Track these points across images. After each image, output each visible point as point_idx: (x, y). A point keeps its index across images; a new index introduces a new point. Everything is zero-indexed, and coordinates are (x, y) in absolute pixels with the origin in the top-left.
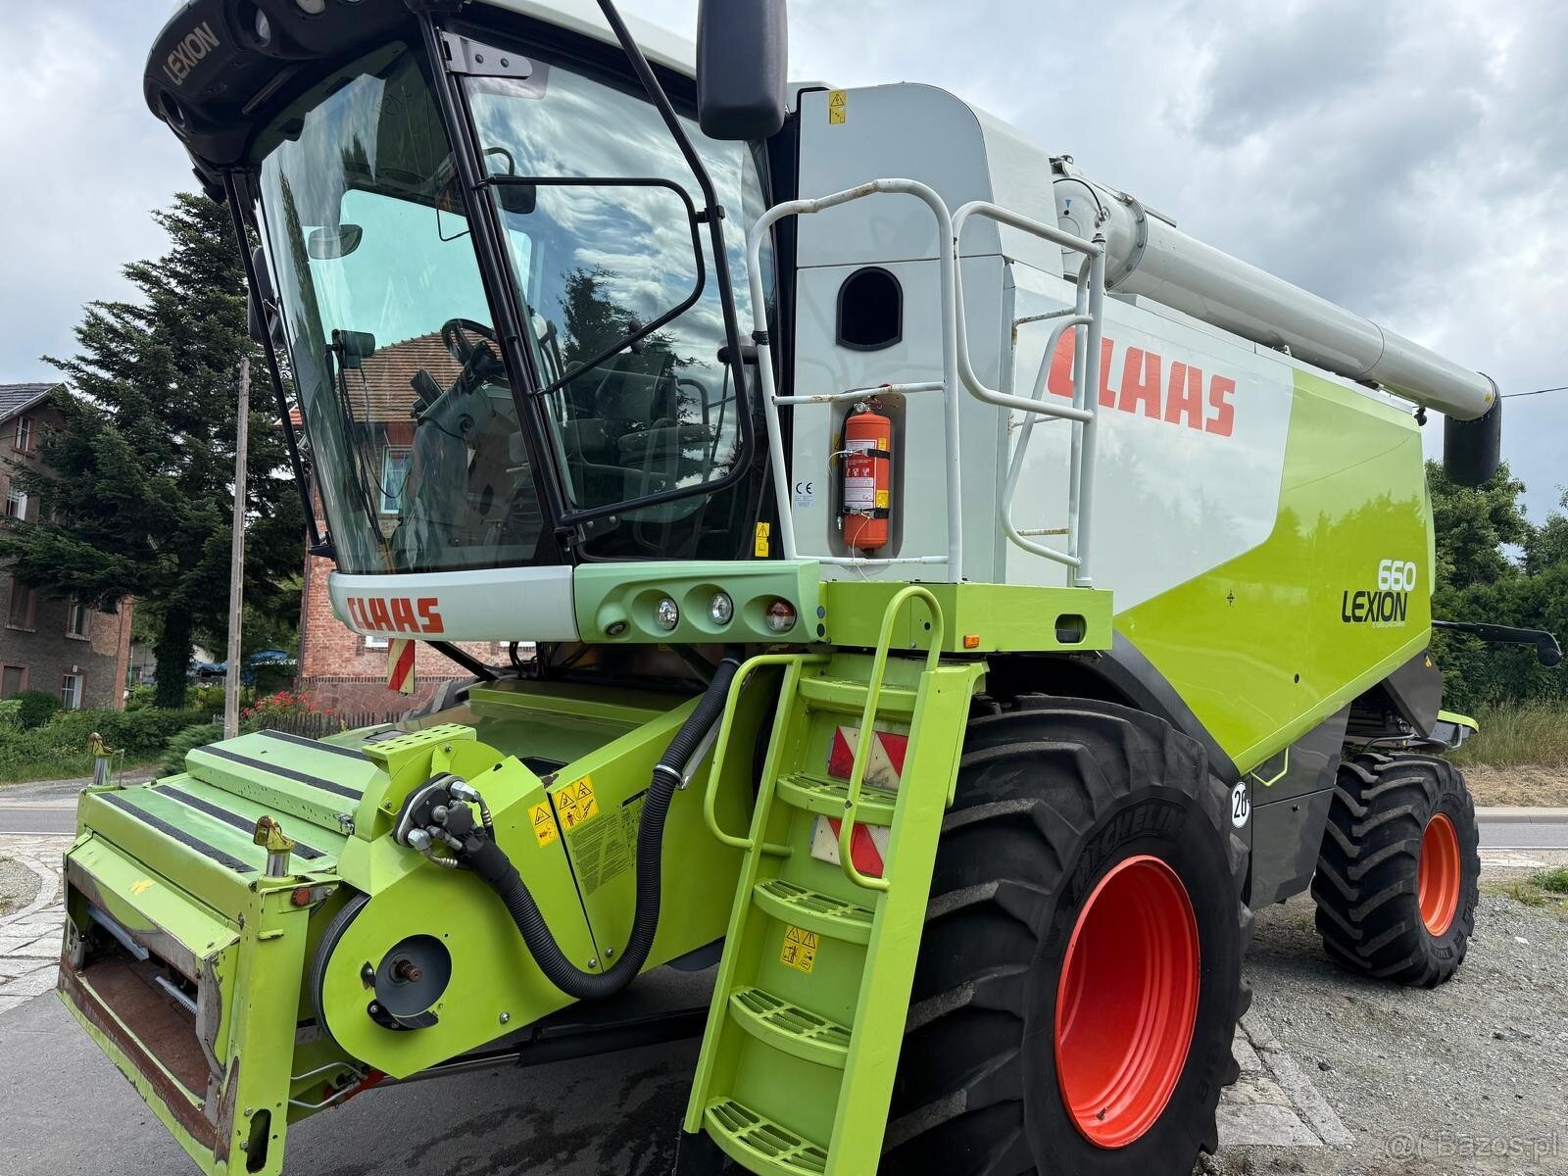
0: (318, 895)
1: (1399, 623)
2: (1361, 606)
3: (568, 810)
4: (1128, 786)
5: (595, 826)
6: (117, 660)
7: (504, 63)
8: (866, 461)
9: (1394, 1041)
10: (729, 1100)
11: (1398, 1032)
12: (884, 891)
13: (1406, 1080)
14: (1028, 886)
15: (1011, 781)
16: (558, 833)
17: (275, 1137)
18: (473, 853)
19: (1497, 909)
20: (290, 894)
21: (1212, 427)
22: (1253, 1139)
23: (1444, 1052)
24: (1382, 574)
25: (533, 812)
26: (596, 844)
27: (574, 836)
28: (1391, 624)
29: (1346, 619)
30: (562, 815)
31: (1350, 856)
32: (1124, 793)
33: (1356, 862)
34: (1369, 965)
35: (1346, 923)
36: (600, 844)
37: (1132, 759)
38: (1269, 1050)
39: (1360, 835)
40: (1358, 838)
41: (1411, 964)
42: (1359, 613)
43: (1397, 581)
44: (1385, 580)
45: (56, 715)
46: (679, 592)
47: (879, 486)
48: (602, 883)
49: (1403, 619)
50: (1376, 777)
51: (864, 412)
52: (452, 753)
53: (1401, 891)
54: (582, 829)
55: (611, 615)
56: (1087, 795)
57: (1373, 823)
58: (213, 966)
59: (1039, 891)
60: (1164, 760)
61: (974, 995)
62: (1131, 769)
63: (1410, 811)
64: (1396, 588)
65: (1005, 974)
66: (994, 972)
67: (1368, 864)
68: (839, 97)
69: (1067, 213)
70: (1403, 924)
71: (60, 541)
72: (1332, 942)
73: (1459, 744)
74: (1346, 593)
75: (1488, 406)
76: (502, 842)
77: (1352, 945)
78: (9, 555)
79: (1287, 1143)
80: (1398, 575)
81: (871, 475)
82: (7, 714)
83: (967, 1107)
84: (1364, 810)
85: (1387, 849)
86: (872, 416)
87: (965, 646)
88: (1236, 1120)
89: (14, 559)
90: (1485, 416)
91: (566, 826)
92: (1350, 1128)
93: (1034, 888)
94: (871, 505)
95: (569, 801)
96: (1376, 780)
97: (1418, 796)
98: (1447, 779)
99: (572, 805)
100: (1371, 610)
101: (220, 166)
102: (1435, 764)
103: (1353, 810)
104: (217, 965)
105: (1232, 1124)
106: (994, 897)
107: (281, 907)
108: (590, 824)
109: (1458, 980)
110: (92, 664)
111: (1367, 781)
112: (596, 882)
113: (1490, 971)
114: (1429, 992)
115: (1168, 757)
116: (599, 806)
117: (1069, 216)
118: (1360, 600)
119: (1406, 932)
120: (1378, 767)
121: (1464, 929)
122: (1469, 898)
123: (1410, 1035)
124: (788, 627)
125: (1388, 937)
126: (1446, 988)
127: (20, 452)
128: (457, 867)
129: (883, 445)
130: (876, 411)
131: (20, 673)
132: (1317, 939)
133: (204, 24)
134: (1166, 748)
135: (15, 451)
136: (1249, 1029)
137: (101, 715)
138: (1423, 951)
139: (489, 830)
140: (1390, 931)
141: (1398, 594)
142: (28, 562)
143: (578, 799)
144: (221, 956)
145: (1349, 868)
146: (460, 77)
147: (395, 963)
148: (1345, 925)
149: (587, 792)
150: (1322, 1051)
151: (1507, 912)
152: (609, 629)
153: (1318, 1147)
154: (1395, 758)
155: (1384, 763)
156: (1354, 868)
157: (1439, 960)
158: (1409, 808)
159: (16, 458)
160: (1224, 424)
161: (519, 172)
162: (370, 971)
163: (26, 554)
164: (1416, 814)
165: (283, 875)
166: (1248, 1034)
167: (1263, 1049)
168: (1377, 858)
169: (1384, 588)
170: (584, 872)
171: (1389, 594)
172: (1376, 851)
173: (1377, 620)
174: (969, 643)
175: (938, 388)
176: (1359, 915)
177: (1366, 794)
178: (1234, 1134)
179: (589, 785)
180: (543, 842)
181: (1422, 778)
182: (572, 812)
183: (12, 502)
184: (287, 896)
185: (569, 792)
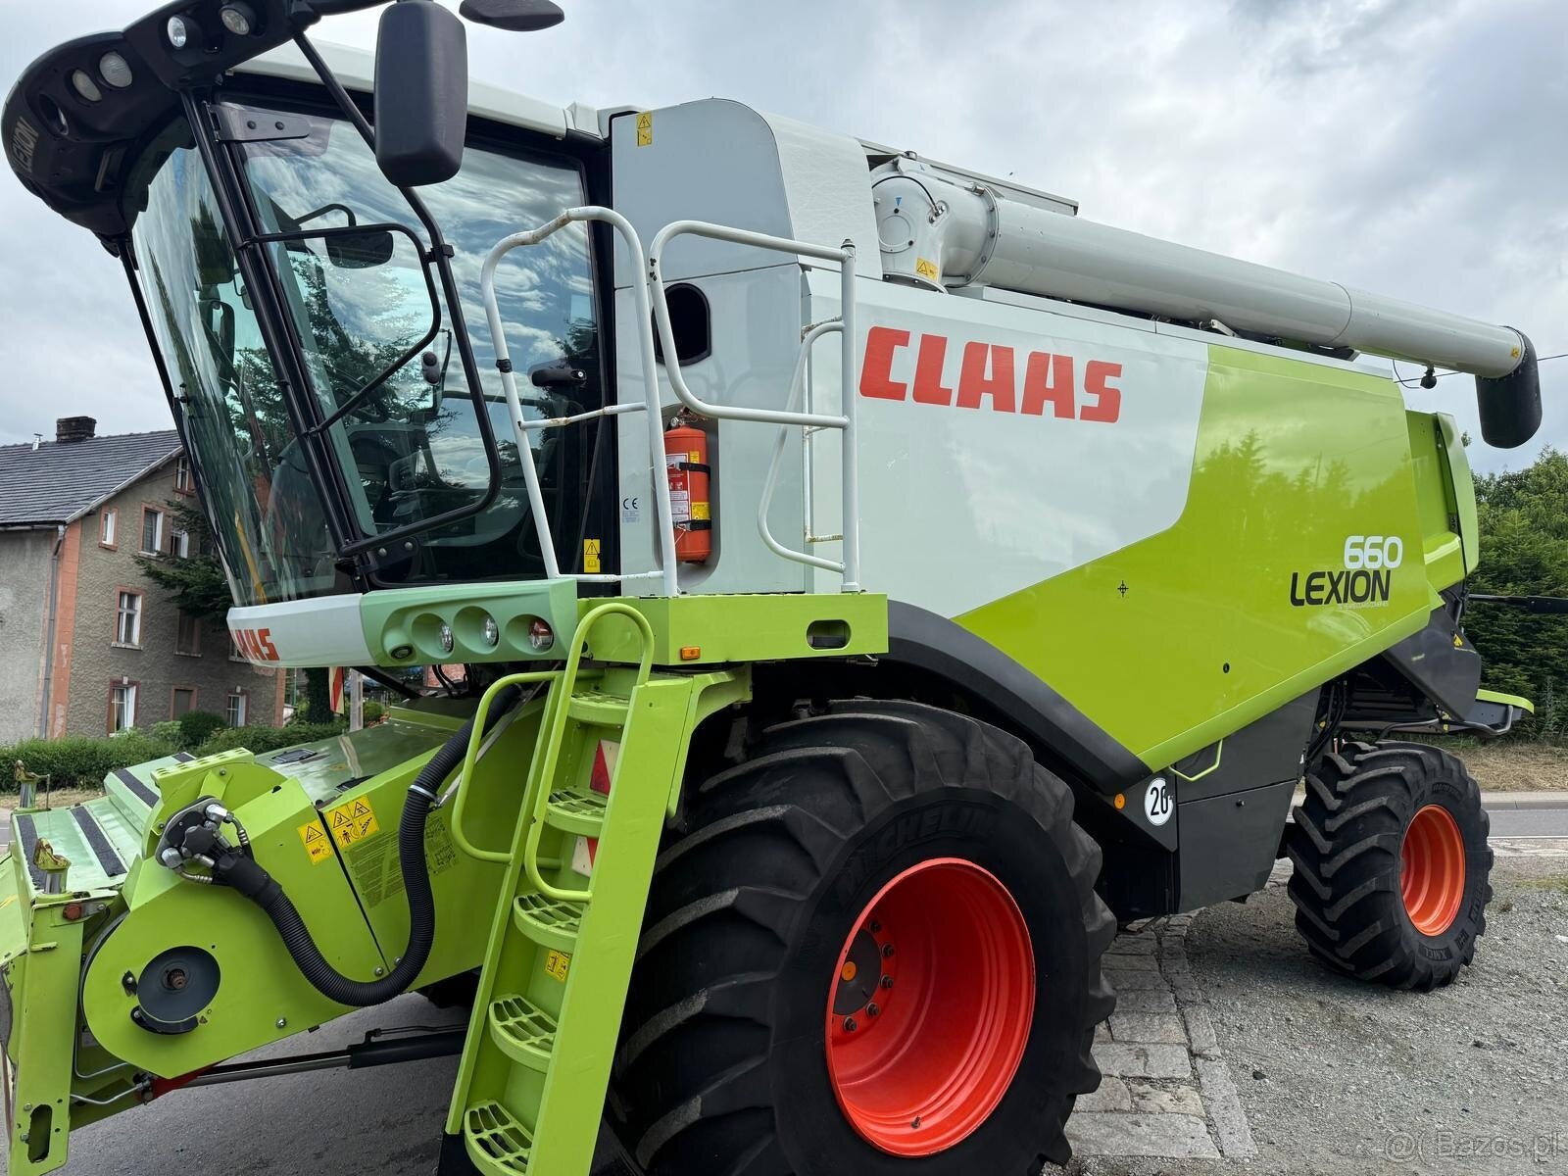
0: (91, 910)
1: (1379, 602)
2: (1320, 588)
3: (343, 828)
4: (912, 788)
5: (375, 843)
6: (276, 679)
7: (279, 126)
8: (679, 476)
9: (1354, 1049)
10: (493, 1103)
11: (1363, 1038)
12: (587, 902)
13: (1344, 1090)
14: (776, 892)
15: (779, 788)
16: (332, 850)
17: (57, 1130)
18: (223, 871)
19: (1544, 905)
20: (62, 908)
21: (1088, 414)
22: (1146, 1149)
23: (1404, 1059)
24: (1349, 552)
25: (303, 831)
26: (379, 860)
27: (352, 852)
28: (1368, 603)
29: (1296, 602)
30: (337, 833)
31: (1322, 852)
32: (907, 795)
33: (1329, 857)
34: (1352, 967)
35: (1322, 924)
36: (383, 859)
37: (918, 762)
38: (1206, 1058)
39: (1333, 830)
40: (1330, 832)
41: (1393, 966)
42: (1314, 595)
43: (1373, 559)
44: (1354, 559)
45: (214, 734)
46: (448, 615)
47: (694, 498)
48: (387, 896)
49: (1385, 597)
50: (1354, 768)
51: (678, 426)
52: (227, 778)
53: (1374, 889)
54: (360, 846)
55: (394, 640)
56: (856, 798)
57: (1347, 816)
58: (4, 975)
59: (791, 897)
60: (966, 760)
61: (707, 1003)
62: (917, 772)
63: (1384, 803)
64: (1371, 567)
65: (746, 981)
66: (733, 979)
67: (1340, 861)
68: (646, 119)
69: (896, 211)
70: (1378, 923)
71: (217, 574)
72: (1314, 945)
73: (1508, 728)
74: (1295, 576)
75: (1516, 362)
76: (264, 859)
77: (1331, 945)
78: (173, 587)
79: (1182, 1155)
80: (1376, 552)
81: (685, 488)
82: (169, 734)
83: (701, 1113)
84: (1339, 802)
85: (1358, 844)
86: (690, 431)
87: (682, 659)
88: (1136, 1130)
89: (177, 591)
90: (1516, 371)
91: (341, 843)
92: (1256, 1140)
93: (785, 894)
94: (686, 518)
95: (344, 820)
96: (1354, 771)
97: (1397, 787)
98: (1438, 768)
99: (347, 824)
100: (1334, 590)
101: (114, 237)
102: (1420, 752)
103: (1327, 803)
104: (7, 973)
105: (1129, 1134)
106: (733, 904)
107: (53, 921)
108: (371, 841)
109: (1465, 983)
110: (253, 684)
111: (1344, 772)
112: (380, 896)
113: (1510, 973)
114: (1422, 996)
115: (971, 758)
116: (379, 823)
117: (899, 214)
118: (1316, 582)
119: (1383, 932)
120: (1360, 757)
121: (1469, 927)
122: (1478, 895)
123: (1376, 1042)
124: (547, 646)
125: (1364, 938)
126: (1445, 993)
127: (181, 492)
128: (212, 883)
129: (695, 458)
130: (691, 425)
131: (190, 695)
132: (1301, 941)
133: (21, 118)
134: (968, 748)
135: (176, 491)
136: (1193, 1035)
137: (254, 731)
138: (1407, 951)
139: (246, 849)
140: (1366, 931)
141: (1377, 573)
142: (189, 594)
143: (354, 817)
144: (11, 965)
145: (1321, 865)
146: (232, 145)
147: (167, 972)
148: (1322, 926)
149: (364, 810)
150: (1264, 1058)
151: (1556, 908)
152: (395, 652)
153: (1214, 1160)
154: (1381, 747)
155: (1367, 752)
156: (1326, 865)
157: (1430, 962)
158: (1384, 800)
159: (179, 498)
160: (1108, 409)
161: (360, 221)
162: (131, 979)
163: (187, 586)
164: (1392, 807)
165: (60, 892)
166: (1190, 1040)
167: (1200, 1056)
168: (1349, 854)
169: (1353, 567)
170: (365, 887)
171: (1363, 573)
172: (1347, 847)
173: (1346, 601)
174: (686, 655)
175: (642, 409)
176: (1334, 914)
177: (1343, 786)
178: (1126, 1145)
179: (366, 804)
180: (316, 858)
181: (1402, 768)
182: (348, 830)
183: (176, 538)
184: (59, 911)
185: (344, 811)
